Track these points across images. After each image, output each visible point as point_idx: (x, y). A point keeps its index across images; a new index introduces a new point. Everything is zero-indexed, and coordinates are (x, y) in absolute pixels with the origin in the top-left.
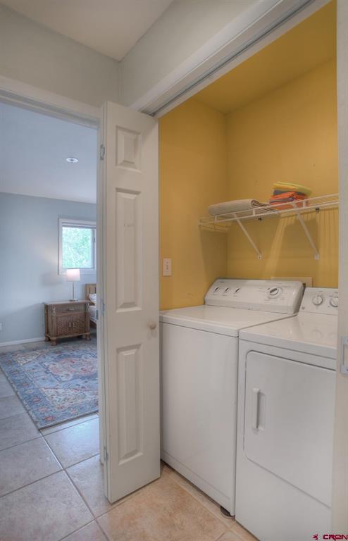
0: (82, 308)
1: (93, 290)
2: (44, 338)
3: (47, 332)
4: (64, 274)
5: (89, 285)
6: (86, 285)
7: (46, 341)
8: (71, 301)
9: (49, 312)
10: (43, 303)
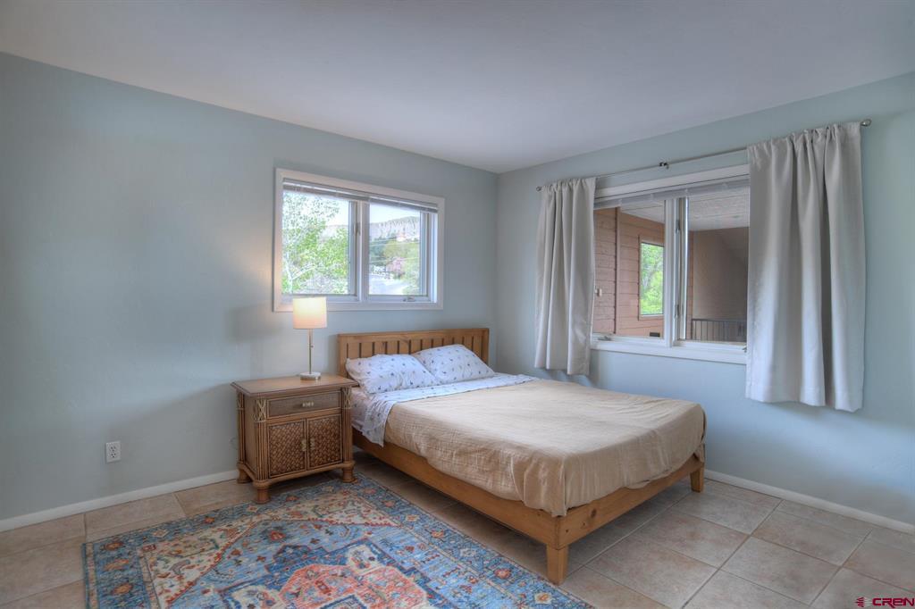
0: (334, 399)
1: (354, 350)
2: (234, 474)
3: (244, 459)
4: (290, 309)
5: (346, 336)
6: (339, 336)
7: (239, 481)
8: (304, 379)
9: (249, 410)
10: (234, 385)
